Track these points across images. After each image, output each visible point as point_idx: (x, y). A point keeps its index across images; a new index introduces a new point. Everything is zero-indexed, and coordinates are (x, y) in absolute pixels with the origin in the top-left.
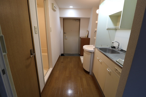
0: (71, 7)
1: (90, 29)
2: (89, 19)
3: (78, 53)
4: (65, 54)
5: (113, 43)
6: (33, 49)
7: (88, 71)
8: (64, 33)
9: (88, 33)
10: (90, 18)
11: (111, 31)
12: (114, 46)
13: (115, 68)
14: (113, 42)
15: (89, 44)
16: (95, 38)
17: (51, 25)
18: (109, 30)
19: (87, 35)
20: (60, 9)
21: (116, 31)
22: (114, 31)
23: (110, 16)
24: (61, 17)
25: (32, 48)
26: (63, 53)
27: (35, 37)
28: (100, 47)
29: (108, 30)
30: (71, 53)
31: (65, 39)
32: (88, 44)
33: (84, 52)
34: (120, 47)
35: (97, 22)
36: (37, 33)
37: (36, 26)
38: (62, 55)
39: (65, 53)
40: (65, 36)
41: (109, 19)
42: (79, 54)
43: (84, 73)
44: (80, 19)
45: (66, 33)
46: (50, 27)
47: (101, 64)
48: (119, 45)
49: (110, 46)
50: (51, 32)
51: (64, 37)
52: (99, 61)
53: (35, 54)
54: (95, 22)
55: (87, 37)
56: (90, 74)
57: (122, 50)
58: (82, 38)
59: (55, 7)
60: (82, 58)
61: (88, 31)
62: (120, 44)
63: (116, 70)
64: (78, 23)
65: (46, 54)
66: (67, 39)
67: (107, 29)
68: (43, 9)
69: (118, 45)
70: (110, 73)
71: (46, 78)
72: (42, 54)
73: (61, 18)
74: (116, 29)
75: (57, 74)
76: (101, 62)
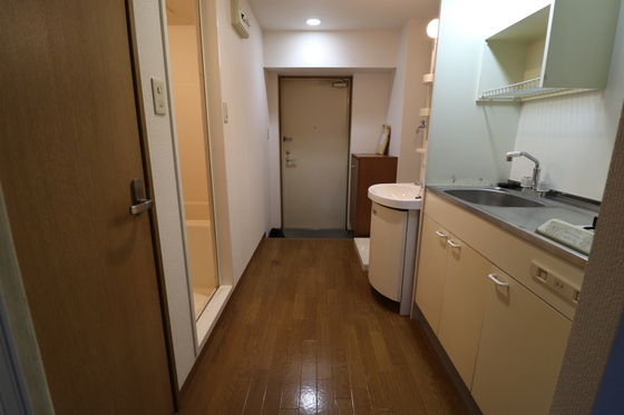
0: (313, 22)
1: (397, 118)
2: (388, 74)
3: (343, 227)
4: (289, 230)
5: (510, 159)
6: (143, 180)
7: (394, 297)
8: (283, 139)
9: (389, 137)
10: (395, 69)
11: (497, 109)
12: (514, 177)
13: (533, 266)
14: (509, 153)
15: (393, 181)
16: (419, 150)
17: (227, 92)
18: (487, 108)
19: (383, 143)
20: (266, 33)
21: (519, 112)
22: (511, 110)
23: (491, 42)
24: (267, 66)
25: (138, 178)
26: (278, 226)
27: (155, 128)
28: (448, 184)
29: (481, 108)
30: (314, 227)
31: (287, 166)
32: (391, 178)
33: (375, 212)
34: (541, 179)
35: (428, 78)
36: (163, 115)
37: (160, 79)
38: (275, 233)
39: (286, 226)
40: (288, 153)
41: (485, 55)
42: (349, 228)
43: (376, 308)
44: (351, 78)
45: (291, 139)
46: (223, 101)
47: (457, 257)
48: (536, 172)
49: (495, 182)
50: (225, 125)
51: (284, 156)
52: (444, 245)
53: (153, 204)
54: (422, 78)
55: (381, 152)
56: (403, 311)
57: (552, 195)
58: (360, 159)
59: (245, 17)
60: (362, 246)
61: (389, 129)
62: (541, 167)
63: (541, 271)
64: (345, 93)
65: (207, 224)
66: (294, 166)
67: (478, 103)
68: (192, 30)
69: (531, 174)
70: (504, 296)
71: (204, 328)
72: (187, 223)
73: (268, 72)
74: (519, 103)
75: (251, 312)
76: (457, 251)
